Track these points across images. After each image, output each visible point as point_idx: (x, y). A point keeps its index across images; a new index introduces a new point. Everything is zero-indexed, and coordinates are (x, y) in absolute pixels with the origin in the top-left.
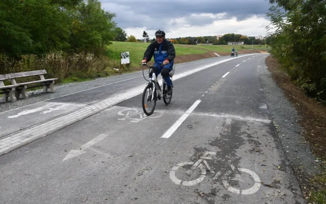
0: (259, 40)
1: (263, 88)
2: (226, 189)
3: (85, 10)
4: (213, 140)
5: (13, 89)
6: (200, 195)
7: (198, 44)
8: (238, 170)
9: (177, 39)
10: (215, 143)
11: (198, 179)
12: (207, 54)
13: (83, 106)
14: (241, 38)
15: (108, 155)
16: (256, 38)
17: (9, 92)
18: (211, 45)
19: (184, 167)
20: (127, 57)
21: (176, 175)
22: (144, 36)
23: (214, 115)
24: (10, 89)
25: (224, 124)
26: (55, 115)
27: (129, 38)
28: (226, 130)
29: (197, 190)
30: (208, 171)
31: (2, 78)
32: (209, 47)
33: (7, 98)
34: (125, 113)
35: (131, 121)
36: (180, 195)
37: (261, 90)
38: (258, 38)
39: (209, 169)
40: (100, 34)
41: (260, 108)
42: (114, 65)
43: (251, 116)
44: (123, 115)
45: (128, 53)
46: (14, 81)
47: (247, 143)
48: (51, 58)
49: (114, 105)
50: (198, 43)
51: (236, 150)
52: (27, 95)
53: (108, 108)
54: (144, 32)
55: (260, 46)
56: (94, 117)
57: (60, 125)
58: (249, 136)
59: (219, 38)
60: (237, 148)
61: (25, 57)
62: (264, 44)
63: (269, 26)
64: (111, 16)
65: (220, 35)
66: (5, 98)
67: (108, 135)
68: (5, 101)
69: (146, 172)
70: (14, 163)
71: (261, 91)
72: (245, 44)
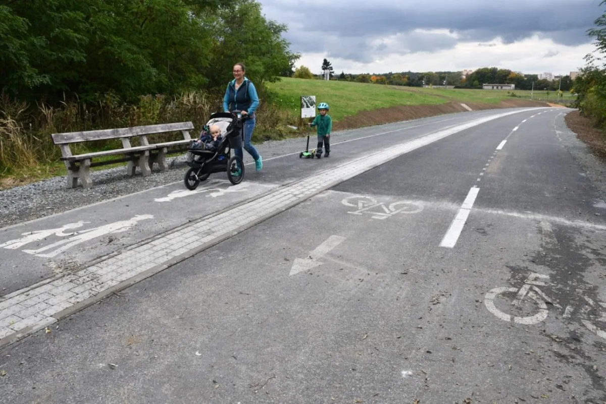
0: (545, 81)
1: (582, 171)
2: (595, 334)
3: (235, 17)
4: (534, 255)
5: (147, 154)
6: (554, 340)
7: (427, 87)
8: (600, 306)
9: (385, 75)
10: (538, 260)
11: (537, 315)
12: (448, 104)
13: (274, 188)
14: (510, 76)
15: (364, 270)
16: (539, 78)
17: (138, 158)
18: (451, 88)
19: (504, 294)
20: (312, 105)
21: (497, 307)
22: (324, 69)
23: (515, 214)
24: (142, 152)
25: (540, 231)
26: (234, 201)
27: (298, 70)
28: (548, 240)
29: (544, 331)
30: (547, 303)
31: (127, 133)
32: (449, 92)
33: (134, 168)
34: (355, 202)
35: (373, 217)
36: (520, 338)
37: (583, 174)
38: (544, 77)
39: (549, 300)
40: (259, 63)
41: (595, 206)
42: (288, 119)
43: (583, 220)
44: (351, 205)
45: (314, 98)
46: (145, 140)
47: (597, 264)
48: (188, 101)
49: (329, 189)
50: (427, 84)
51: (583, 274)
52: (166, 166)
53: (320, 192)
54: (325, 60)
55: (548, 93)
56: (304, 207)
57: (253, 218)
58: (594, 252)
59: (467, 75)
60: (583, 270)
61: (146, 98)
62: (555, 89)
63: (593, 54)
64: (278, 30)
65: (468, 69)
66: (131, 169)
67: (346, 239)
68: (130, 173)
69: (443, 299)
70: (209, 275)
71: (583, 177)
72: (516, 88)
